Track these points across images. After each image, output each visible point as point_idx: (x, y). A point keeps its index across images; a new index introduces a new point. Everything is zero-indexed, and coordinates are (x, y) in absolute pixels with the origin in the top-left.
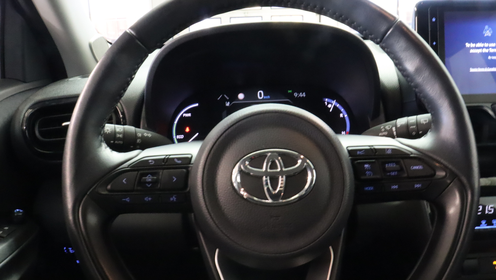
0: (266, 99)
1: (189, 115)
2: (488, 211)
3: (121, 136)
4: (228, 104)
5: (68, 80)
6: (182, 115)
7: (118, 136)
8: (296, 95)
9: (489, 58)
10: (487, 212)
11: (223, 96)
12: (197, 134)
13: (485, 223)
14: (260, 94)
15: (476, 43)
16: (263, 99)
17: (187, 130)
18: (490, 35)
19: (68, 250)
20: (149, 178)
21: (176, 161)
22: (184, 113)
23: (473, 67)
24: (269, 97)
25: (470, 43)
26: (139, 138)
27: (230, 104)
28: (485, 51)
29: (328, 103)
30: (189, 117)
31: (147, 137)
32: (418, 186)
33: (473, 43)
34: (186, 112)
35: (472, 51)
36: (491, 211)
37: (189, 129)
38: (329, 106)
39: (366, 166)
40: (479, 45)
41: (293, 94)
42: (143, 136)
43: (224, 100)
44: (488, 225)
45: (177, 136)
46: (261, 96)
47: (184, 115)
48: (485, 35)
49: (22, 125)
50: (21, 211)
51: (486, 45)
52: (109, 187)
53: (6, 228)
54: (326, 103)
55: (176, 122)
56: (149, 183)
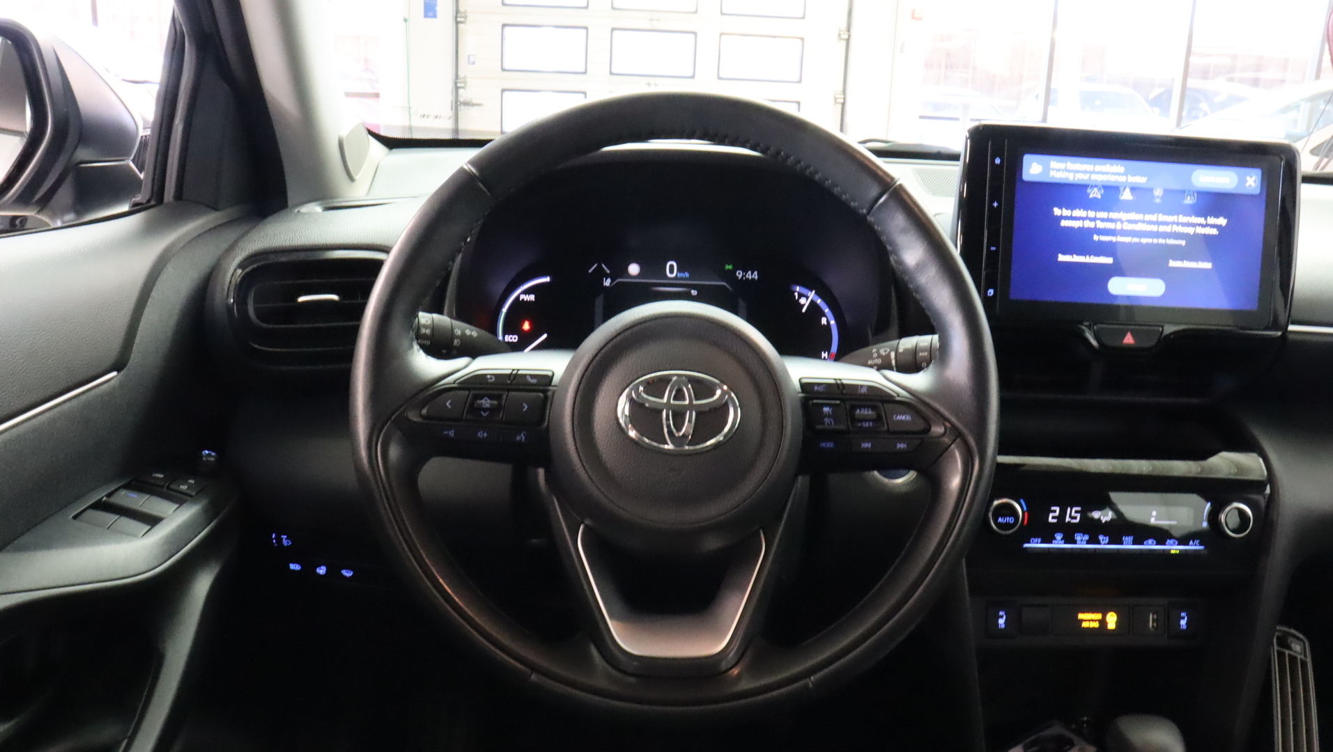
0: (681, 279)
1: (532, 297)
2: (1070, 517)
3: (428, 332)
4: (607, 283)
5: (298, 211)
6: (518, 297)
7: (423, 331)
8: (739, 274)
9: (1096, 238)
10: (1068, 519)
11: (599, 267)
12: (545, 336)
13: (1062, 539)
14: (672, 267)
15: (1072, 208)
16: (676, 278)
17: (526, 326)
18: (1099, 197)
19: (279, 540)
20: (486, 403)
21: (529, 379)
22: (525, 293)
23: (1064, 253)
24: (687, 275)
25: (1061, 208)
26: (457, 337)
27: (611, 284)
28: (1088, 224)
29: (801, 295)
30: (531, 302)
31: (471, 336)
32: (901, 446)
33: (1067, 209)
34: (526, 292)
35: (1064, 223)
36: (1075, 518)
37: (530, 325)
38: (803, 301)
39: (826, 409)
40: (1077, 213)
41: (734, 271)
42: (463, 334)
43: (600, 275)
44: (1065, 543)
45: (506, 336)
46: (672, 271)
47: (522, 297)
48: (1091, 196)
49: (228, 296)
50: (213, 454)
51: (1091, 214)
52: (424, 411)
53: (192, 481)
54: (796, 294)
55: (505, 310)
56: (485, 410)
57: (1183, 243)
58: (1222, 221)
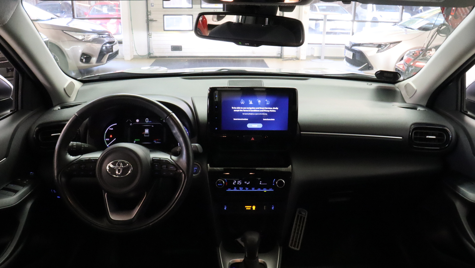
0: (150, 123)
1: (112, 129)
2: (239, 183)
4: (131, 124)
5: (53, 110)
6: (109, 129)
7: (74, 147)
8: (164, 121)
9: (243, 114)
10: (238, 184)
11: (129, 120)
12: (115, 139)
13: (236, 189)
14: (147, 120)
15: (237, 107)
16: (148, 122)
17: (111, 136)
18: (244, 104)
19: (53, 191)
20: (83, 166)
21: (93, 160)
22: (110, 128)
23: (235, 118)
26: (83, 147)
28: (241, 111)
30: (112, 130)
31: (86, 147)
32: (171, 174)
33: (235, 107)
34: (111, 128)
35: (234, 111)
36: (240, 183)
37: (112, 136)
39: (156, 165)
40: (238, 108)
43: (129, 122)
44: (237, 190)
45: (106, 139)
47: (110, 129)
48: (241, 104)
49: (33, 135)
50: (33, 173)
51: (242, 108)
52: (69, 169)
53: (27, 180)
55: (106, 132)
56: (83, 168)
57: (267, 114)
58: (277, 108)
